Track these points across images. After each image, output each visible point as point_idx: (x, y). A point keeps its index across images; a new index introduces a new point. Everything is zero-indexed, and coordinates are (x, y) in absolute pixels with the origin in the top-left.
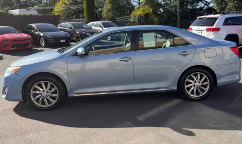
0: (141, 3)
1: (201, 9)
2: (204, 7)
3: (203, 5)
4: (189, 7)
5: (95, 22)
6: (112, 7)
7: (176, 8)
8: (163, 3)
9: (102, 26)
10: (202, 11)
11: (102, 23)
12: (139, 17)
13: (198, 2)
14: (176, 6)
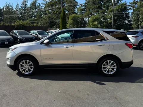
2: (127, 23)
13: (124, 21)
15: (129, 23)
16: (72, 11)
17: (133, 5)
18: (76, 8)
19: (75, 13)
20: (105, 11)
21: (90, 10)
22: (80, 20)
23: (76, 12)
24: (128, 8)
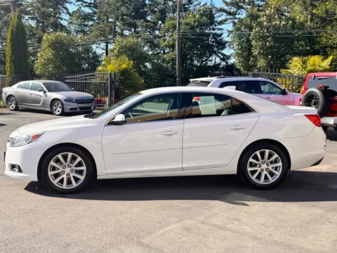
0: (112, 51)
1: (216, 67)
2: (220, 64)
3: (218, 60)
4: (196, 62)
5: (31, 83)
6: (54, 55)
7: (174, 64)
8: (150, 53)
9: (45, 89)
10: (216, 70)
11: (44, 84)
12: (113, 75)
13: (210, 55)
14: (173, 60)
15: (223, 63)
16: (52, 19)
17: (232, 11)
18: (65, 11)
19: (62, 26)
20: (155, 24)
21: (110, 20)
22: (80, 49)
23: (64, 23)
24: (219, 19)
